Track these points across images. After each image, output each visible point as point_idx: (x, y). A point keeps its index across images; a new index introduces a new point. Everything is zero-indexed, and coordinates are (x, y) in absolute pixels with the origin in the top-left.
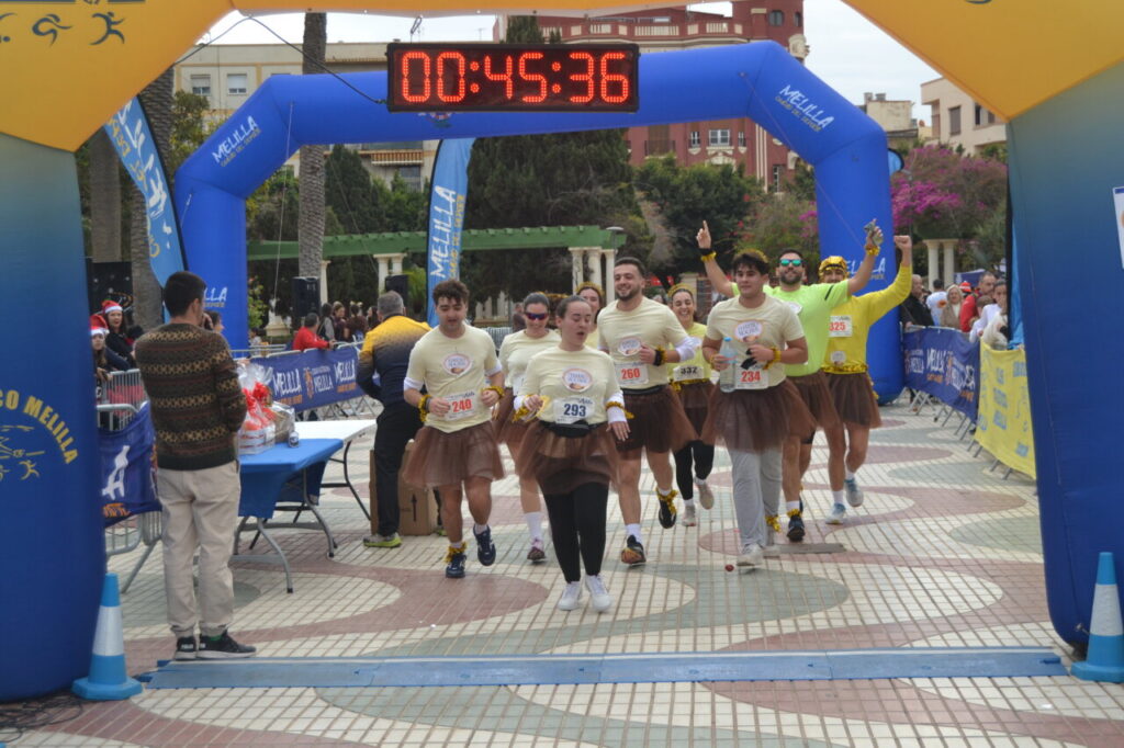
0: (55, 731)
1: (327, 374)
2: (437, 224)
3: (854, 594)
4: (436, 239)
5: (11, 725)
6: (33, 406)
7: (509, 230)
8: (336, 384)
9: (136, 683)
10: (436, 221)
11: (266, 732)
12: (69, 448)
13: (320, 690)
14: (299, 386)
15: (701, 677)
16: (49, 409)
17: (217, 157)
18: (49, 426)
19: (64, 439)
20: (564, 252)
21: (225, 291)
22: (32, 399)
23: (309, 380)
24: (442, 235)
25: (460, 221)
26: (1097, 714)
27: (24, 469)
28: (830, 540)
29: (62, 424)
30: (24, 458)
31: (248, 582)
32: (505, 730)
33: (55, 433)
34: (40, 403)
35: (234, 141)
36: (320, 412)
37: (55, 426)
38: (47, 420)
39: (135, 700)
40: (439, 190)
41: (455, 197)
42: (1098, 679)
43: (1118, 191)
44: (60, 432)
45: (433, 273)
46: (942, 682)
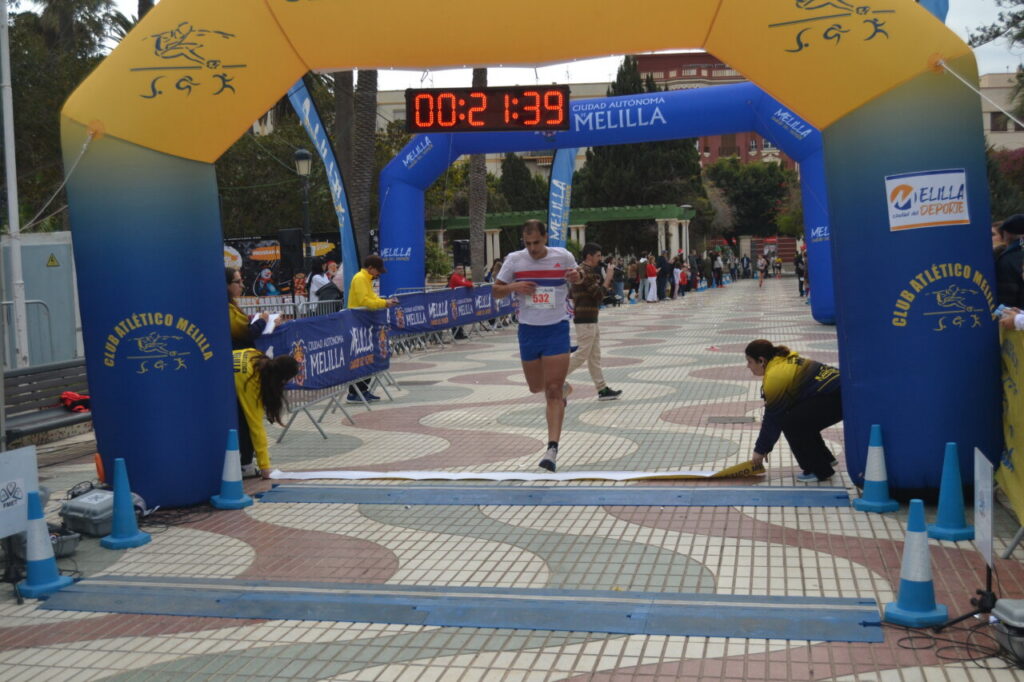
0: (187, 527)
1: (470, 303)
2: (554, 205)
3: (741, 451)
4: (553, 215)
5: (163, 523)
6: (182, 324)
7: (616, 208)
8: (476, 310)
9: (250, 499)
10: (553, 203)
11: (313, 531)
12: (206, 351)
13: (362, 506)
14: (446, 312)
15: (605, 502)
16: (193, 326)
17: (405, 163)
18: (193, 336)
19: (203, 345)
20: (653, 222)
21: (409, 250)
22: (181, 320)
23: (454, 308)
24: (557, 212)
25: (568, 203)
26: (853, 534)
27: (177, 364)
28: (749, 414)
29: (202, 336)
30: (177, 357)
31: (360, 437)
32: (459, 534)
33: (197, 341)
34: (186, 322)
35: (416, 152)
36: (467, 328)
37: (197, 336)
38: (192, 333)
39: (246, 510)
40: (555, 182)
41: (565, 186)
42: (867, 510)
43: (889, 179)
44: (200, 340)
45: (552, 237)
46: (762, 510)
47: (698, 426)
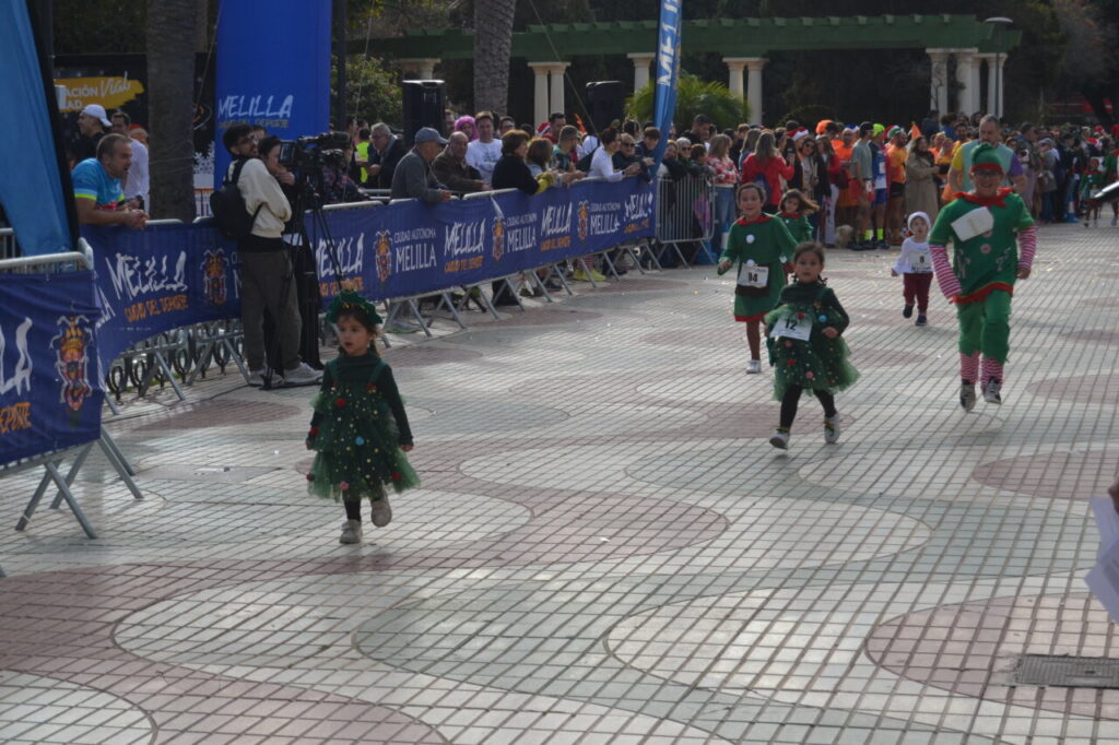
7: (835, 20)
20: (920, 55)
21: (289, 100)
45: (660, 81)
47: (981, 698)
